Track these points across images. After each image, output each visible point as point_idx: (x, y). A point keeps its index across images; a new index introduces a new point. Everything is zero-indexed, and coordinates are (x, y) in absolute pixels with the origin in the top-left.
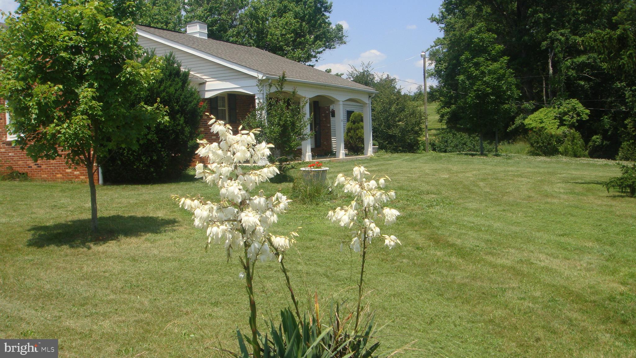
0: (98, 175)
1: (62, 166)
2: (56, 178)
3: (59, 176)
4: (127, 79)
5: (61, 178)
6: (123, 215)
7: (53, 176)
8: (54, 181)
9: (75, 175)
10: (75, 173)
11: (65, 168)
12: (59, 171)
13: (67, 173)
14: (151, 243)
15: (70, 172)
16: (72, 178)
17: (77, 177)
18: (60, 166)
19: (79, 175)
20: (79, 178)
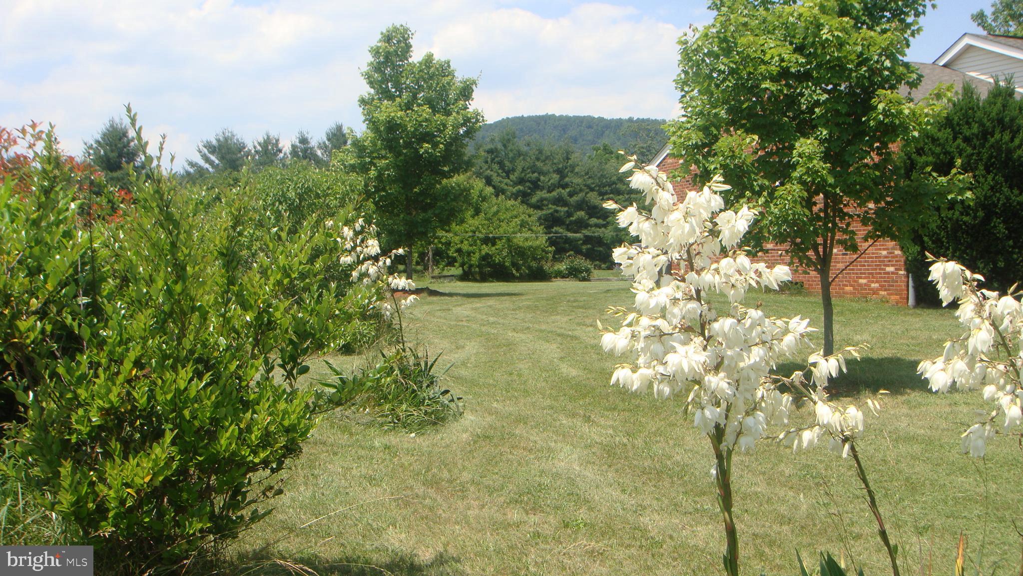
0: (908, 290)
1: (853, 274)
2: (844, 293)
3: (848, 289)
4: (881, 123)
5: (851, 293)
6: (904, 357)
7: (840, 289)
8: (840, 296)
9: (872, 289)
10: (873, 285)
11: (857, 277)
12: (849, 281)
13: (860, 285)
14: (910, 408)
15: (865, 285)
16: (868, 294)
17: (875, 292)
18: (850, 273)
19: (878, 290)
20: (878, 294)
